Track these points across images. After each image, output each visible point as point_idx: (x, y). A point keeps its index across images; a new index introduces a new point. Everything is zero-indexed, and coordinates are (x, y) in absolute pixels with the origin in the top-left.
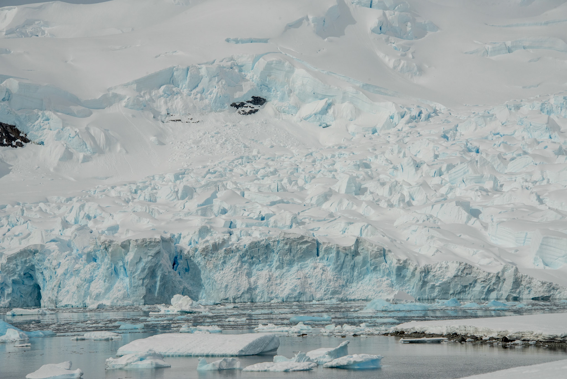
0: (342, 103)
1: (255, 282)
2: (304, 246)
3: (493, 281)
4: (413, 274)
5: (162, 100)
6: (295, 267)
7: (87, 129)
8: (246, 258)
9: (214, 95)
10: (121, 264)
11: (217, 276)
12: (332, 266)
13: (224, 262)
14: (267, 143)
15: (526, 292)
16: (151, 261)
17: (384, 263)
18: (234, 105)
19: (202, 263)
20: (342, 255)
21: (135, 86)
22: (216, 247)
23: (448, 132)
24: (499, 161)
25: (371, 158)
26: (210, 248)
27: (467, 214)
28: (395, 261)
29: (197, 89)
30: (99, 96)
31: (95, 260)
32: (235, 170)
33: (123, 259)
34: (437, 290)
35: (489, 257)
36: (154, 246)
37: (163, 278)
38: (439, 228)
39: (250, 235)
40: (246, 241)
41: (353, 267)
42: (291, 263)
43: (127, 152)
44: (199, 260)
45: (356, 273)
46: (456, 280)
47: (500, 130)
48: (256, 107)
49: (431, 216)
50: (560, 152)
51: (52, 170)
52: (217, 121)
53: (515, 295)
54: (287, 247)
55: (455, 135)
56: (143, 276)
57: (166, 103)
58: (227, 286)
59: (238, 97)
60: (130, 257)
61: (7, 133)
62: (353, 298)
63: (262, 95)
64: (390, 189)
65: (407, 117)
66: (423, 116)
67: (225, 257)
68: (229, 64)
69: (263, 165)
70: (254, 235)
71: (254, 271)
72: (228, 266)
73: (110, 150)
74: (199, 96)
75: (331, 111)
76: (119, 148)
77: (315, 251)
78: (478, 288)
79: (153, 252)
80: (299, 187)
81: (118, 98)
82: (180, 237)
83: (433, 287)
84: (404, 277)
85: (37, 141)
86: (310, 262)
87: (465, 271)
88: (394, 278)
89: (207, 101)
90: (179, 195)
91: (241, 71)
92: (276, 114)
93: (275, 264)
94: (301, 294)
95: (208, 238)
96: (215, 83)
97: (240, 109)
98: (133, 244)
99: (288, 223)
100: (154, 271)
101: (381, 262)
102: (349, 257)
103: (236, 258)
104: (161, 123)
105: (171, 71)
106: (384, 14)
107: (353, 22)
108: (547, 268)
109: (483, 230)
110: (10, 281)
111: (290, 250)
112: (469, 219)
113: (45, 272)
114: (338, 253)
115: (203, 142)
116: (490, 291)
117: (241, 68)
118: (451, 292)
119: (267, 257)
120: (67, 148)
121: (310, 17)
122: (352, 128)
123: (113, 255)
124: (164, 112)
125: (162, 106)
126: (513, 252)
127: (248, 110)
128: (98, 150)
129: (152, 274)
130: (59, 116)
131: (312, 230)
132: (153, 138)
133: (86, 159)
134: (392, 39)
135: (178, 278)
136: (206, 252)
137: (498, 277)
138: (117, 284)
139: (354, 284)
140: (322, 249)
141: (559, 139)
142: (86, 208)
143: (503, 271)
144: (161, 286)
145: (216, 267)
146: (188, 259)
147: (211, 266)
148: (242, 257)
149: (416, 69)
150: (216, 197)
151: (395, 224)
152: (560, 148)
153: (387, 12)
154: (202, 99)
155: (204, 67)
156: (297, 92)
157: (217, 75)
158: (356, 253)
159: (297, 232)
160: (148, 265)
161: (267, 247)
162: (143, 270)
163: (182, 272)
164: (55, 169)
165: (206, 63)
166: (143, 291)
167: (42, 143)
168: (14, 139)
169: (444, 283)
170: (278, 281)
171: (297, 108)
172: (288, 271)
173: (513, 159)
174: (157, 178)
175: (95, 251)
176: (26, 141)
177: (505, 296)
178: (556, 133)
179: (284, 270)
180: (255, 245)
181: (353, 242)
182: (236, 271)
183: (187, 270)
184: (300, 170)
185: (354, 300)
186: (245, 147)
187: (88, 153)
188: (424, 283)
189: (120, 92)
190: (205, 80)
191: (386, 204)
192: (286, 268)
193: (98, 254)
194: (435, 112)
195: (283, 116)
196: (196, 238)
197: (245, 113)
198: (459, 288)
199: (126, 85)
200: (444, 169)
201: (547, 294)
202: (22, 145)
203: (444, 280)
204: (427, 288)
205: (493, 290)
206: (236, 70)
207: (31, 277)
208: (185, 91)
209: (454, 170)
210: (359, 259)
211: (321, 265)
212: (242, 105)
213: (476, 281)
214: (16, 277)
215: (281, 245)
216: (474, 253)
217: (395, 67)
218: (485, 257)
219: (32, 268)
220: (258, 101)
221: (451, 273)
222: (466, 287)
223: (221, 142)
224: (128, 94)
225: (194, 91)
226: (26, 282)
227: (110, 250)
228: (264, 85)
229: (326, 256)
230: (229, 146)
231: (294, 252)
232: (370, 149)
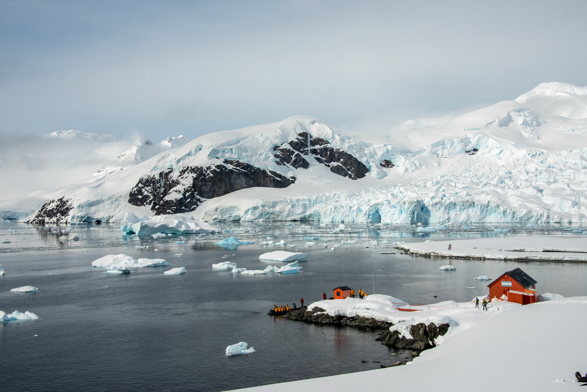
0: (507, 150)
1: (451, 216)
2: (469, 204)
3: (540, 216)
4: (509, 214)
5: (440, 151)
6: (466, 211)
7: (413, 161)
8: (447, 208)
9: (459, 148)
10: (403, 209)
11: (437, 213)
12: (479, 211)
13: (439, 209)
14: (478, 165)
15: (552, 220)
16: (413, 208)
17: (498, 210)
18: (466, 152)
19: (432, 209)
20: (483, 207)
21: (431, 146)
22: (436, 204)
23: (543, 160)
24: (560, 171)
25: (512, 170)
26: (434, 204)
27: (536, 191)
28: (503, 209)
29: (453, 147)
30: (418, 150)
31: (395, 208)
32: (462, 175)
33: (404, 208)
34: (518, 219)
35: (539, 208)
36: (414, 203)
37: (417, 214)
38: (522, 197)
39: (450, 199)
40: (448, 202)
41: (487, 211)
42: (464, 210)
43: (427, 169)
44: (430, 208)
45: (488, 213)
46: (525, 216)
47: (563, 160)
48: (475, 152)
49: (522, 192)
50: (584, 168)
51: (401, 175)
52: (460, 157)
53: (547, 221)
54: (462, 204)
55: (546, 161)
56: (410, 214)
57: (442, 152)
58: (440, 217)
59: (468, 148)
60: (406, 206)
61: (387, 163)
62: (486, 222)
63: (477, 148)
64: (513, 182)
65: (531, 155)
66: (537, 154)
67: (439, 207)
68: (465, 137)
69: (472, 173)
70: (451, 200)
71: (450, 212)
72: (441, 210)
73: (421, 168)
74: (454, 149)
75: (502, 153)
76: (424, 167)
77: (473, 205)
78: (534, 218)
79: (414, 205)
80: (480, 181)
81: (425, 150)
82: (424, 200)
83: (517, 218)
84: (506, 215)
85: (397, 165)
86: (471, 209)
87: (529, 213)
88: (502, 215)
89: (456, 151)
90: (434, 184)
91: (469, 140)
92: (482, 155)
93: (458, 210)
94: (467, 221)
95: (434, 200)
96: (459, 145)
97: (468, 153)
98: (407, 202)
99: (465, 195)
100: (414, 212)
101: (497, 209)
102: (486, 207)
103: (444, 208)
104: (439, 158)
105: (444, 141)
106: (525, 119)
107: (512, 121)
108: (562, 211)
109: (542, 197)
110: (371, 214)
111: (463, 205)
112: (537, 193)
113: (382, 211)
114: (481, 206)
115: (454, 165)
116: (538, 220)
117: (469, 139)
118: (523, 220)
119: (455, 208)
120: (406, 168)
121: (497, 121)
122: (510, 159)
123: (400, 206)
124: (441, 155)
125: (440, 153)
126: (551, 205)
127: (471, 153)
128: (417, 168)
129: (413, 213)
130: (404, 157)
131: (474, 198)
132: (436, 164)
133: (413, 171)
134: (528, 127)
135: (423, 214)
136: (433, 205)
137: (541, 215)
138: (402, 216)
139: (487, 217)
140: (475, 204)
141: (584, 163)
142: (400, 189)
143: (543, 213)
144: (417, 217)
145: (436, 210)
146: (427, 208)
147: (435, 210)
148: (446, 207)
149: (537, 137)
150: (443, 185)
151: (508, 195)
152: (584, 166)
153: (526, 118)
154: (455, 150)
155: (455, 139)
156: (490, 147)
157: (461, 141)
158: (488, 206)
159: (468, 198)
160: (412, 210)
161: (455, 204)
162: (410, 211)
163: (425, 212)
164: (402, 175)
165: (457, 138)
166: (410, 219)
167: (398, 166)
168: (389, 165)
169: (521, 217)
170: (459, 216)
171: (490, 152)
172: (463, 212)
173: (565, 170)
174: (434, 178)
175: (395, 204)
176: (393, 165)
177: (544, 222)
178: (584, 161)
179: (461, 212)
180: (451, 203)
181: (487, 202)
182: (444, 212)
183: (426, 212)
184: (485, 175)
185: (487, 223)
186: (469, 166)
187: (413, 169)
188: (513, 217)
189: (425, 148)
190: (456, 143)
191: (507, 188)
192: (462, 211)
193: (396, 205)
194: (542, 153)
195: (484, 155)
196: (430, 201)
197: (470, 154)
198: (526, 219)
199: (428, 146)
200: (538, 174)
201: (559, 221)
202: (392, 167)
203: (521, 216)
204: (514, 219)
205: (539, 219)
206: (468, 140)
207: (378, 213)
208: (449, 147)
209: (541, 175)
210: (489, 208)
211: (475, 210)
212: (469, 151)
213: (533, 216)
214: (373, 212)
215: (460, 203)
216: (534, 206)
217: (528, 137)
218: (538, 207)
219: (378, 210)
220: (476, 150)
221: (523, 213)
222: (529, 218)
223: (460, 165)
224: (428, 150)
225: (452, 147)
226: (377, 214)
227: (399, 204)
228: (477, 144)
229: (477, 207)
230: (463, 166)
231: (465, 206)
232: (513, 167)
